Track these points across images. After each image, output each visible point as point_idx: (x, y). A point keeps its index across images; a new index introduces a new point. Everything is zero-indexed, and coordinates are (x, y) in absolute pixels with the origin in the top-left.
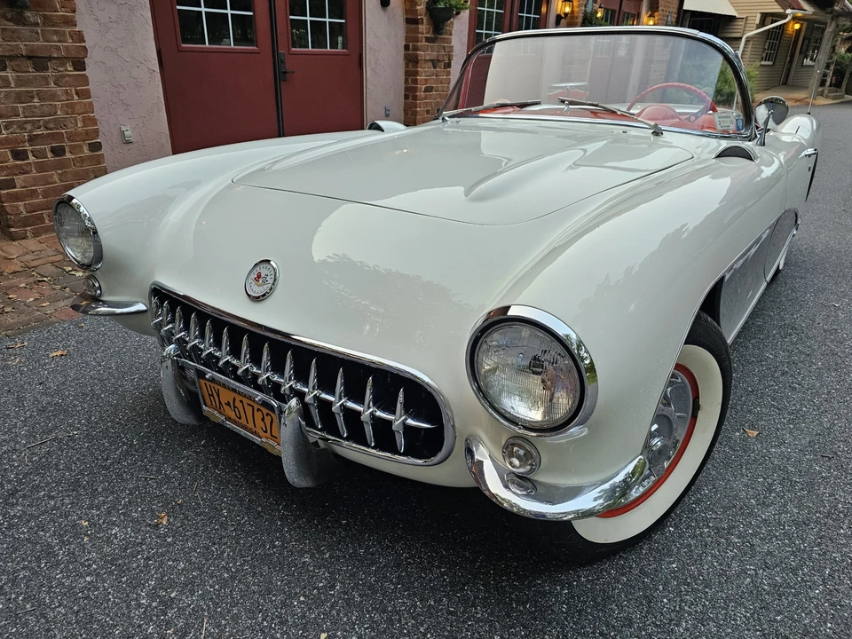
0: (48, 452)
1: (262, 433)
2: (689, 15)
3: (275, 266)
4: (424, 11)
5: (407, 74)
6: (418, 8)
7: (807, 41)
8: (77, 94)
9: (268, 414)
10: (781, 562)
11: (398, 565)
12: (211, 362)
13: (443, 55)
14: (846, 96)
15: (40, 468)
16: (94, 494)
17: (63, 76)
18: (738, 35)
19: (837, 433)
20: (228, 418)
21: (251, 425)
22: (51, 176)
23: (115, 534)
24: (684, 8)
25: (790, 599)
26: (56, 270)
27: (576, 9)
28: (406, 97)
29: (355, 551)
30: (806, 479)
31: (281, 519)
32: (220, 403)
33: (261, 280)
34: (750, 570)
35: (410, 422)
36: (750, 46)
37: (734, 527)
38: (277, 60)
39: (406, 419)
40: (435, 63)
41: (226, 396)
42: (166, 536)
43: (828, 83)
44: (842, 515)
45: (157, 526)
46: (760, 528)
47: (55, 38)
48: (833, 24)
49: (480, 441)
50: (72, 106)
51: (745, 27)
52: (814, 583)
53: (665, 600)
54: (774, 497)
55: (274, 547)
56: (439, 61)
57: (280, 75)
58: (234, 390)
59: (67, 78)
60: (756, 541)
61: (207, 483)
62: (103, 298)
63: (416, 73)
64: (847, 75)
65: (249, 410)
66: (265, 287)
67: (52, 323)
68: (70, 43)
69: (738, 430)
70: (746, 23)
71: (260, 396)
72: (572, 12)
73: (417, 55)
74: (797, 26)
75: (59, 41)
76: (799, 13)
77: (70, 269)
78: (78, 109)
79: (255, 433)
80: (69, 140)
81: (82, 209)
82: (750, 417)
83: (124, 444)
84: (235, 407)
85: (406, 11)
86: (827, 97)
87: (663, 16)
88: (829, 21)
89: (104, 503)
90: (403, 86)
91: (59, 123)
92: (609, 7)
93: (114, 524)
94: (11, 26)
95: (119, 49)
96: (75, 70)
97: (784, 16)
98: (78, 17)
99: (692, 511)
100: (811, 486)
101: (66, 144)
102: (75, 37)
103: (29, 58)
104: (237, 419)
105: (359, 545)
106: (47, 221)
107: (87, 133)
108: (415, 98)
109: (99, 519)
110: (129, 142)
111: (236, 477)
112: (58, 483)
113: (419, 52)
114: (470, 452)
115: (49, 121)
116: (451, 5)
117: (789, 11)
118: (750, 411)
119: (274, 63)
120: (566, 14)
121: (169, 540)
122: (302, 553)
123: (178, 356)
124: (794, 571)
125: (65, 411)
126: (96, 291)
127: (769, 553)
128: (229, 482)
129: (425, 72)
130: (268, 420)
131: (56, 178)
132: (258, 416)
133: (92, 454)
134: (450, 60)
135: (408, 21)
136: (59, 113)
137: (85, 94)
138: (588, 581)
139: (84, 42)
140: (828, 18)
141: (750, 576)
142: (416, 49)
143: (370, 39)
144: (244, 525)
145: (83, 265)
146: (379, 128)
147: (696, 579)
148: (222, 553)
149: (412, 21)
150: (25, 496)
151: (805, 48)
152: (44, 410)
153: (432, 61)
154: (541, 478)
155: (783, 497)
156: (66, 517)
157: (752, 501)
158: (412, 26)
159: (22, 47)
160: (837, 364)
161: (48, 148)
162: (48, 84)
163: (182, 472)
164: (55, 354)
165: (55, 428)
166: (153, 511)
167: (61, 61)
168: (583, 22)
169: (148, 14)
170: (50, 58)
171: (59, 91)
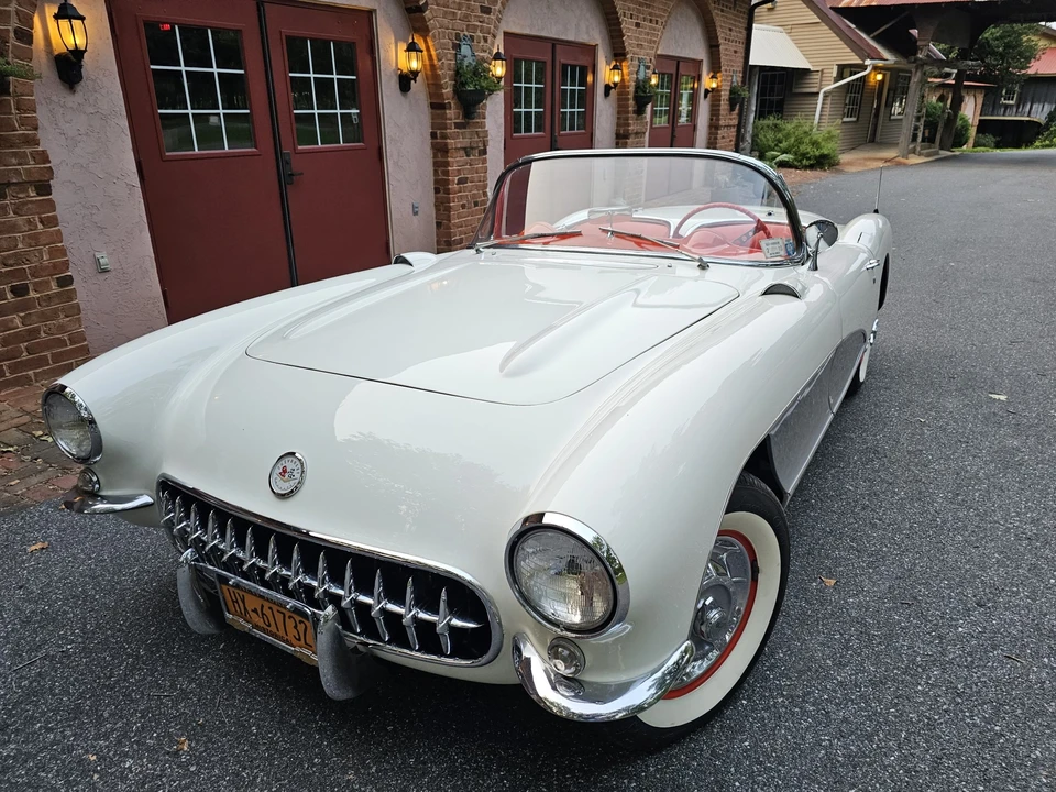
0: (40, 674)
1: (294, 642)
2: (757, 69)
3: (300, 457)
4: (451, 95)
5: (436, 164)
6: (444, 91)
7: (891, 94)
8: (41, 222)
9: (301, 622)
10: (857, 729)
11: (453, 774)
12: (234, 565)
13: (477, 142)
14: (942, 152)
15: (31, 694)
16: (100, 721)
17: (25, 203)
18: (815, 90)
19: (918, 574)
20: (256, 626)
21: (282, 633)
22: (12, 321)
23: (130, 768)
24: (751, 63)
25: (864, 769)
26: (22, 437)
27: (626, 77)
28: (437, 191)
29: (404, 761)
30: (885, 630)
31: (319, 732)
32: (245, 609)
33: (287, 475)
34: (824, 741)
35: (456, 622)
36: (829, 102)
37: (809, 693)
38: (281, 161)
39: (450, 620)
40: (467, 151)
41: (252, 603)
42: (189, 763)
43: (920, 139)
44: (920, 670)
45: (177, 754)
46: (836, 692)
47: (14, 161)
48: (919, 74)
49: (526, 639)
50: (36, 237)
51: (821, 81)
52: (890, 749)
53: (737, 784)
54: (851, 655)
55: (314, 765)
56: (472, 148)
57: (285, 177)
58: (262, 597)
59: (30, 205)
60: (831, 707)
61: (231, 696)
62: (103, 493)
63: (447, 164)
64: (940, 128)
65: (279, 617)
66: (292, 482)
67: (25, 507)
68: (31, 165)
69: (815, 580)
70: (822, 76)
71: (292, 603)
72: (623, 80)
73: (446, 144)
74: (880, 77)
75: (19, 164)
76: (880, 63)
77: (40, 433)
78: (43, 239)
79: (287, 642)
80: (33, 276)
81: (77, 399)
82: (828, 563)
83: (129, 656)
84: (263, 614)
85: (431, 95)
86: (920, 155)
87: (727, 76)
88: (914, 70)
89: (113, 730)
90: (432, 178)
91: (20, 258)
92: (664, 71)
93: (126, 755)
95: (91, 165)
96: (39, 194)
97: (865, 68)
98: (40, 134)
99: (766, 679)
100: (889, 638)
101: (30, 281)
102: (38, 158)
104: (265, 627)
105: (409, 754)
106: (7, 374)
107: (55, 266)
108: (447, 192)
109: (109, 751)
110: (106, 271)
111: (264, 685)
112: (56, 711)
113: (448, 141)
114: (517, 650)
115: (9, 257)
116: (482, 87)
117: (868, 62)
118: (828, 557)
119: (278, 163)
120: (615, 84)
121: (193, 769)
122: (345, 769)
123: (196, 560)
124: (870, 738)
125: (54, 620)
126: (94, 486)
127: (845, 720)
128: (255, 692)
129: (456, 162)
130: (301, 628)
131: (18, 322)
132: (290, 624)
133: (92, 672)
134: (485, 146)
135: (433, 106)
136: (20, 246)
137: (54, 221)
138: (657, 770)
139: (50, 162)
140: (912, 67)
141: (825, 748)
142: (444, 137)
143: (390, 130)
144: (277, 743)
145: (78, 458)
146: (405, 261)
147: (768, 757)
148: (255, 778)
149: (437, 106)
150: (17, 730)
151: (890, 100)
152: (28, 621)
153: (465, 149)
154: (588, 677)
155: (860, 654)
156: (70, 752)
157: (828, 661)
158: (439, 112)
160: (920, 493)
161: (7, 288)
162: (6, 213)
163: (200, 685)
164: (33, 548)
165: (45, 642)
166: (170, 735)
167: (22, 186)
168: (636, 91)
169: (125, 123)
170: (9, 184)
171: (20, 220)
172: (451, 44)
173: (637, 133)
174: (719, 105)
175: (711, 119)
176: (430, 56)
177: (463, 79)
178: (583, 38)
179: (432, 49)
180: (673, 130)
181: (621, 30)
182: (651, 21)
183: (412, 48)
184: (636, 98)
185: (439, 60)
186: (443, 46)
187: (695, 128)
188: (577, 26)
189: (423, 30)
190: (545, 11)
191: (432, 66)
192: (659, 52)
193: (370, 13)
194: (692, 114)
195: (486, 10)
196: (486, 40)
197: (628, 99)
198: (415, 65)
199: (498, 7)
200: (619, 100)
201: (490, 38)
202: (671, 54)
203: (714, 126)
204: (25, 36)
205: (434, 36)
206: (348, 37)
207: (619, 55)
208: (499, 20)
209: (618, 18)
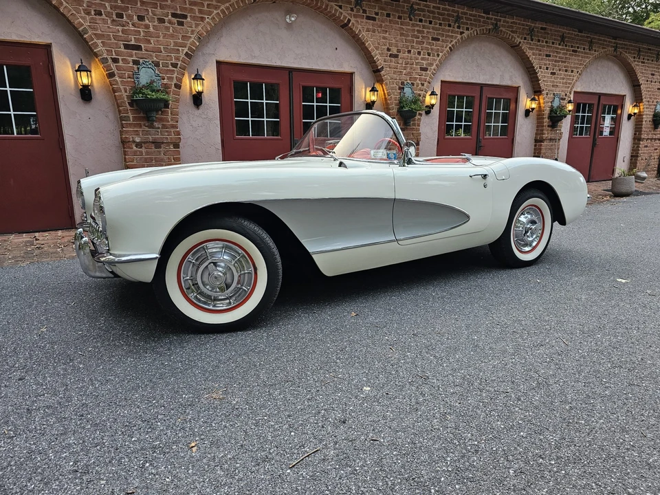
8: (174, 159)
17: (168, 151)
38: (292, 143)
47: (166, 134)
59: (170, 152)
68: (173, 136)
75: (168, 135)
81: (82, 186)
87: (650, 105)
92: (582, 102)
94: (147, 129)
95: (201, 139)
96: (174, 148)
98: (179, 124)
102: (176, 133)
103: (153, 143)
120: (533, 109)
134: (418, 141)
137: (178, 159)
139: (181, 135)
159: (151, 138)
162: (160, 154)
167: (168, 144)
168: (550, 114)
169: (218, 122)
170: (163, 143)
171: (165, 157)
172: (397, 87)
173: (551, 140)
174: (642, 125)
175: (635, 134)
176: (384, 94)
177: (402, 105)
178: (507, 82)
179: (385, 90)
180: (594, 140)
181: (537, 77)
182: (566, 71)
183: (373, 90)
184: (550, 117)
185: (389, 95)
186: (392, 88)
187: (618, 139)
188: (502, 77)
189: (380, 81)
190: (475, 68)
191: (385, 98)
192: (574, 89)
193: (352, 74)
194: (615, 131)
195: (426, 69)
196: (423, 85)
197: (543, 118)
198: (374, 98)
199: (434, 66)
200: (538, 119)
201: (426, 84)
202: (591, 91)
203: (637, 139)
204: (178, 86)
205: (386, 84)
206: (336, 86)
207: (536, 91)
208: (434, 74)
209: (535, 70)
